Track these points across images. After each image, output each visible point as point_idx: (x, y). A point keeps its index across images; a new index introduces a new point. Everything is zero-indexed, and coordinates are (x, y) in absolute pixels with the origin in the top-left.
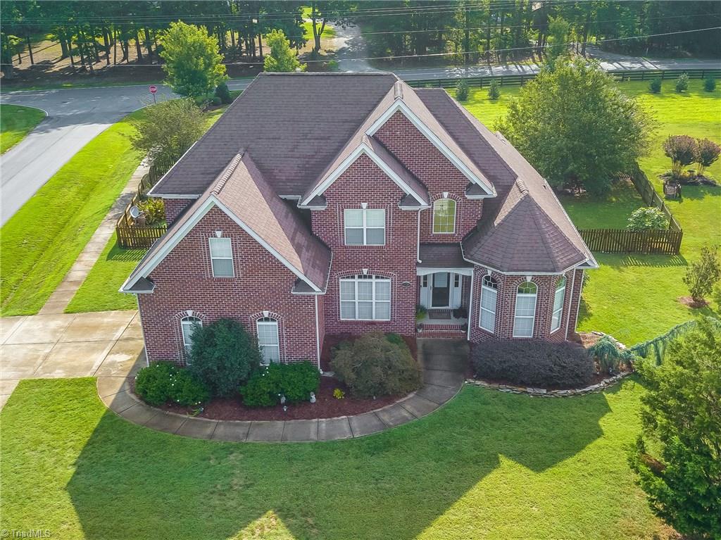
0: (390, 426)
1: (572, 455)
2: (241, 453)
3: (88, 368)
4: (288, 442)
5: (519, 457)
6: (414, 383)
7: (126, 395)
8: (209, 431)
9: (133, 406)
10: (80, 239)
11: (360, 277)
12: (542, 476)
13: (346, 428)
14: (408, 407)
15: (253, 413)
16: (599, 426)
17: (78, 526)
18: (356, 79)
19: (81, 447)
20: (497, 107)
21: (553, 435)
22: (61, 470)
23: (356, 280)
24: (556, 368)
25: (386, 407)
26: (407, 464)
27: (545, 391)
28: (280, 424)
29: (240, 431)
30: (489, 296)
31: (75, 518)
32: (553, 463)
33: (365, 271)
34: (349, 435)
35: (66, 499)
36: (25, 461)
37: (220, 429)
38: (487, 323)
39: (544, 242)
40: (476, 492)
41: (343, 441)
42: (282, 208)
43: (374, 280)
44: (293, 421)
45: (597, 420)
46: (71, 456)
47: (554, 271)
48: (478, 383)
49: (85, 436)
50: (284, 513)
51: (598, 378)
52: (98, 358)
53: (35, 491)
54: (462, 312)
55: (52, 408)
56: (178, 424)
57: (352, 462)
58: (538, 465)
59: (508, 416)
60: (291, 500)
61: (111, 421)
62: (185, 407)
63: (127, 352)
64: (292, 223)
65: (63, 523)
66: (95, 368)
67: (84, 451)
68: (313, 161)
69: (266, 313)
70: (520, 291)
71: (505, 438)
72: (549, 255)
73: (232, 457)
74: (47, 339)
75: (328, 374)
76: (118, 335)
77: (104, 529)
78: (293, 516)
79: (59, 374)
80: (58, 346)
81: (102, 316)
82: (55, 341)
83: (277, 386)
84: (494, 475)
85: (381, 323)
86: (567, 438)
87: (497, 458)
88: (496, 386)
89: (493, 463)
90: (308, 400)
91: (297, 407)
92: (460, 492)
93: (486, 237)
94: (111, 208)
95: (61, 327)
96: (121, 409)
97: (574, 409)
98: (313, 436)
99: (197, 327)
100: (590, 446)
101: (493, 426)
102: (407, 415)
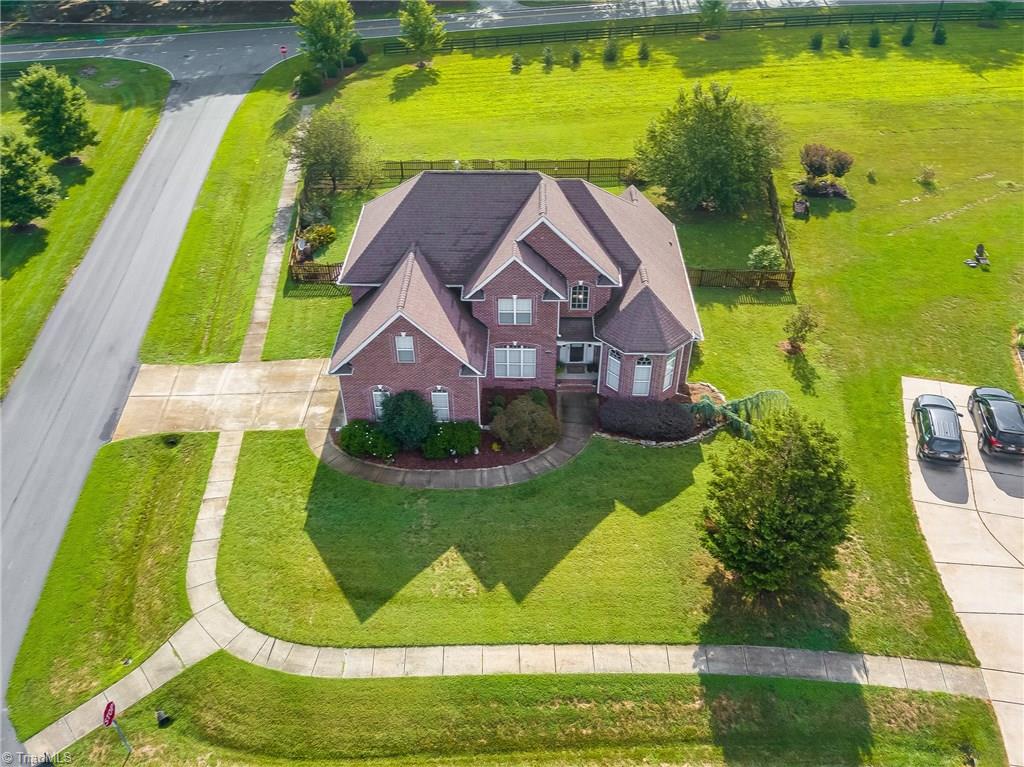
0: (536, 475)
1: (668, 501)
2: (427, 498)
3: (296, 420)
4: (460, 489)
5: (629, 502)
6: (554, 437)
7: (331, 446)
8: (400, 478)
9: (338, 457)
10: (253, 268)
11: (511, 347)
12: (644, 519)
13: (503, 478)
14: (549, 458)
15: (433, 463)
16: (692, 475)
17: (320, 559)
18: (507, 177)
19: (307, 493)
20: (646, 72)
21: (655, 482)
22: (296, 513)
23: (508, 349)
24: (664, 426)
25: (532, 458)
26: (547, 508)
27: (654, 443)
28: (452, 472)
29: (423, 479)
30: (614, 365)
31: (316, 553)
32: (653, 509)
33: (515, 343)
34: (504, 484)
35: (306, 538)
36: (268, 506)
37: (407, 477)
38: (613, 382)
39: (658, 328)
40: (596, 533)
41: (501, 488)
42: (448, 297)
43: (522, 349)
44: (462, 470)
45: (692, 470)
46: (302, 502)
47: (664, 352)
48: (604, 435)
49: (307, 484)
50: (462, 549)
51: (698, 431)
52: (301, 410)
53: (283, 531)
54: (593, 367)
55: (276, 458)
56: (376, 473)
57: (508, 505)
58: (642, 510)
59: (624, 465)
60: (466, 538)
61: (324, 472)
62: (380, 459)
63: (325, 404)
64: (456, 312)
65: (310, 556)
66: (301, 420)
67: (310, 498)
68: (472, 255)
69: (439, 387)
70: (639, 363)
71: (621, 485)
72: (662, 339)
73: (419, 502)
74: (255, 389)
75: (487, 427)
76: (313, 385)
77: (339, 561)
78: (468, 551)
79: (273, 426)
80: (266, 396)
81: (294, 364)
82: (261, 391)
83: (449, 444)
84: (610, 518)
85: (528, 380)
86: (667, 486)
87: (613, 503)
88: (616, 438)
89: (609, 508)
90: (473, 452)
91: (465, 460)
92: (585, 531)
93: (613, 320)
94: (271, 228)
95: (264, 377)
96: (330, 459)
97: (675, 459)
98: (478, 484)
99: (386, 396)
100: (683, 493)
101: (612, 474)
102: (548, 464)
